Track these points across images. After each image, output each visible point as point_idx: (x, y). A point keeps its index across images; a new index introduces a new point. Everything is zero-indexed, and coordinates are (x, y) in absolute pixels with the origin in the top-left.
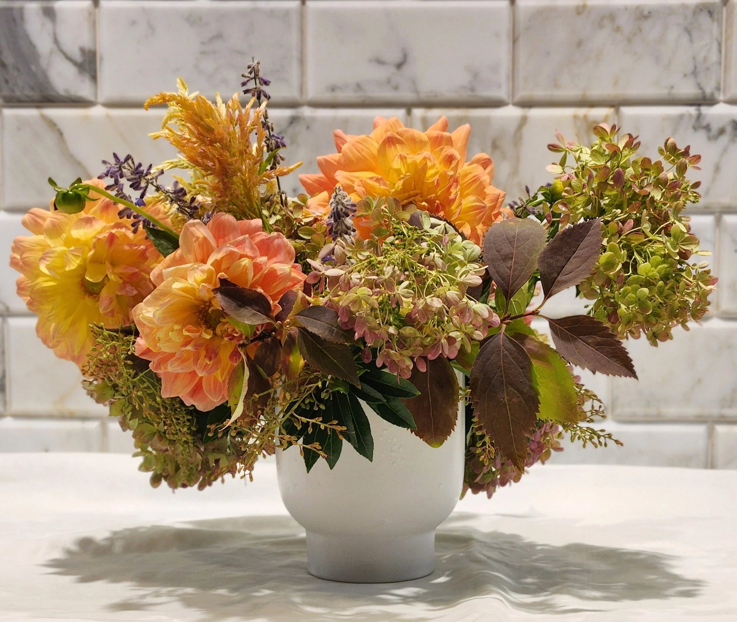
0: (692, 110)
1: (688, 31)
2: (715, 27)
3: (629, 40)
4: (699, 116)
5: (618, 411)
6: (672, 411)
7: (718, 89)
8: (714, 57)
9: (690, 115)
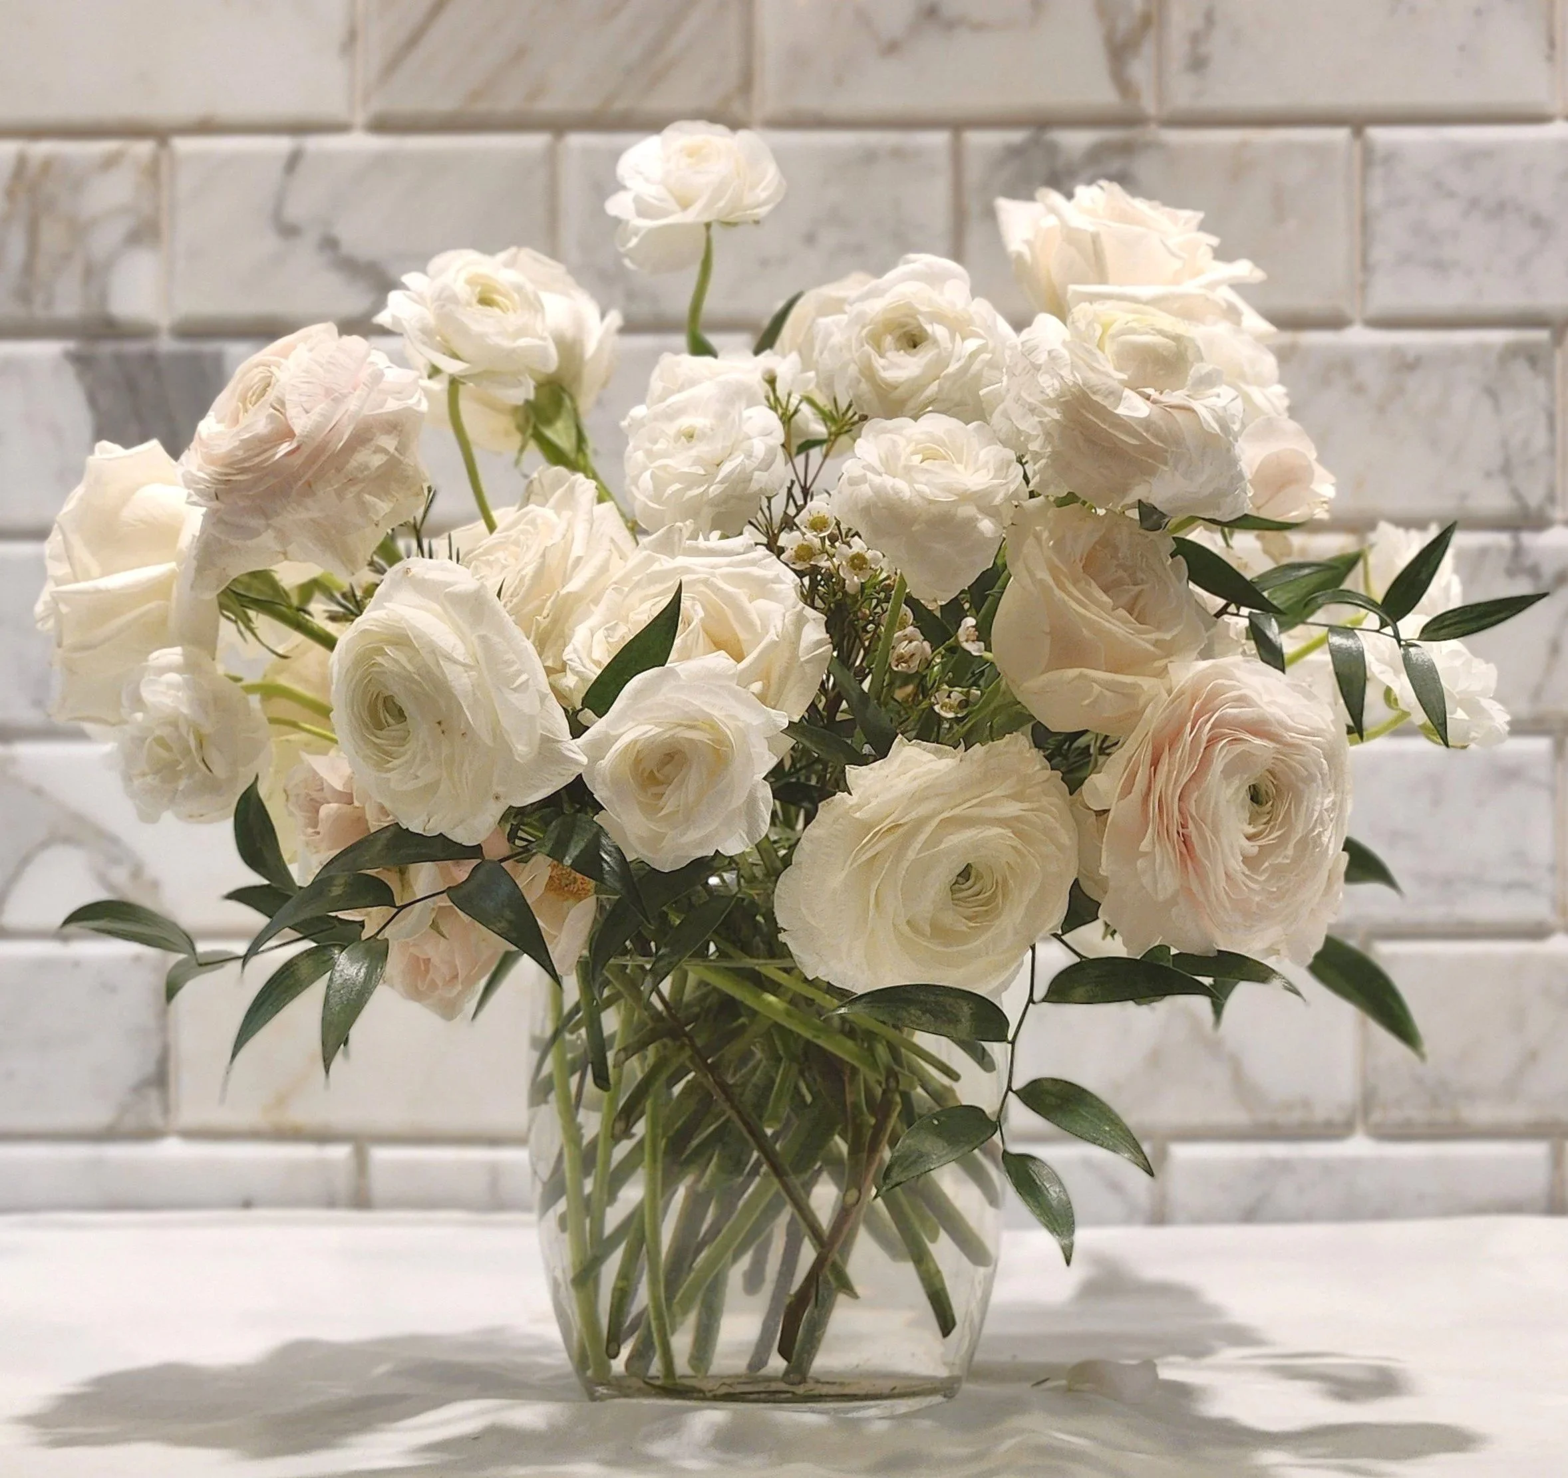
0: (1503, 539)
1: (1491, 392)
2: (1540, 385)
3: (1381, 409)
4: (1518, 551)
5: (1376, 1116)
6: (1482, 1113)
7: (1551, 498)
8: (1540, 440)
9: (1501, 550)
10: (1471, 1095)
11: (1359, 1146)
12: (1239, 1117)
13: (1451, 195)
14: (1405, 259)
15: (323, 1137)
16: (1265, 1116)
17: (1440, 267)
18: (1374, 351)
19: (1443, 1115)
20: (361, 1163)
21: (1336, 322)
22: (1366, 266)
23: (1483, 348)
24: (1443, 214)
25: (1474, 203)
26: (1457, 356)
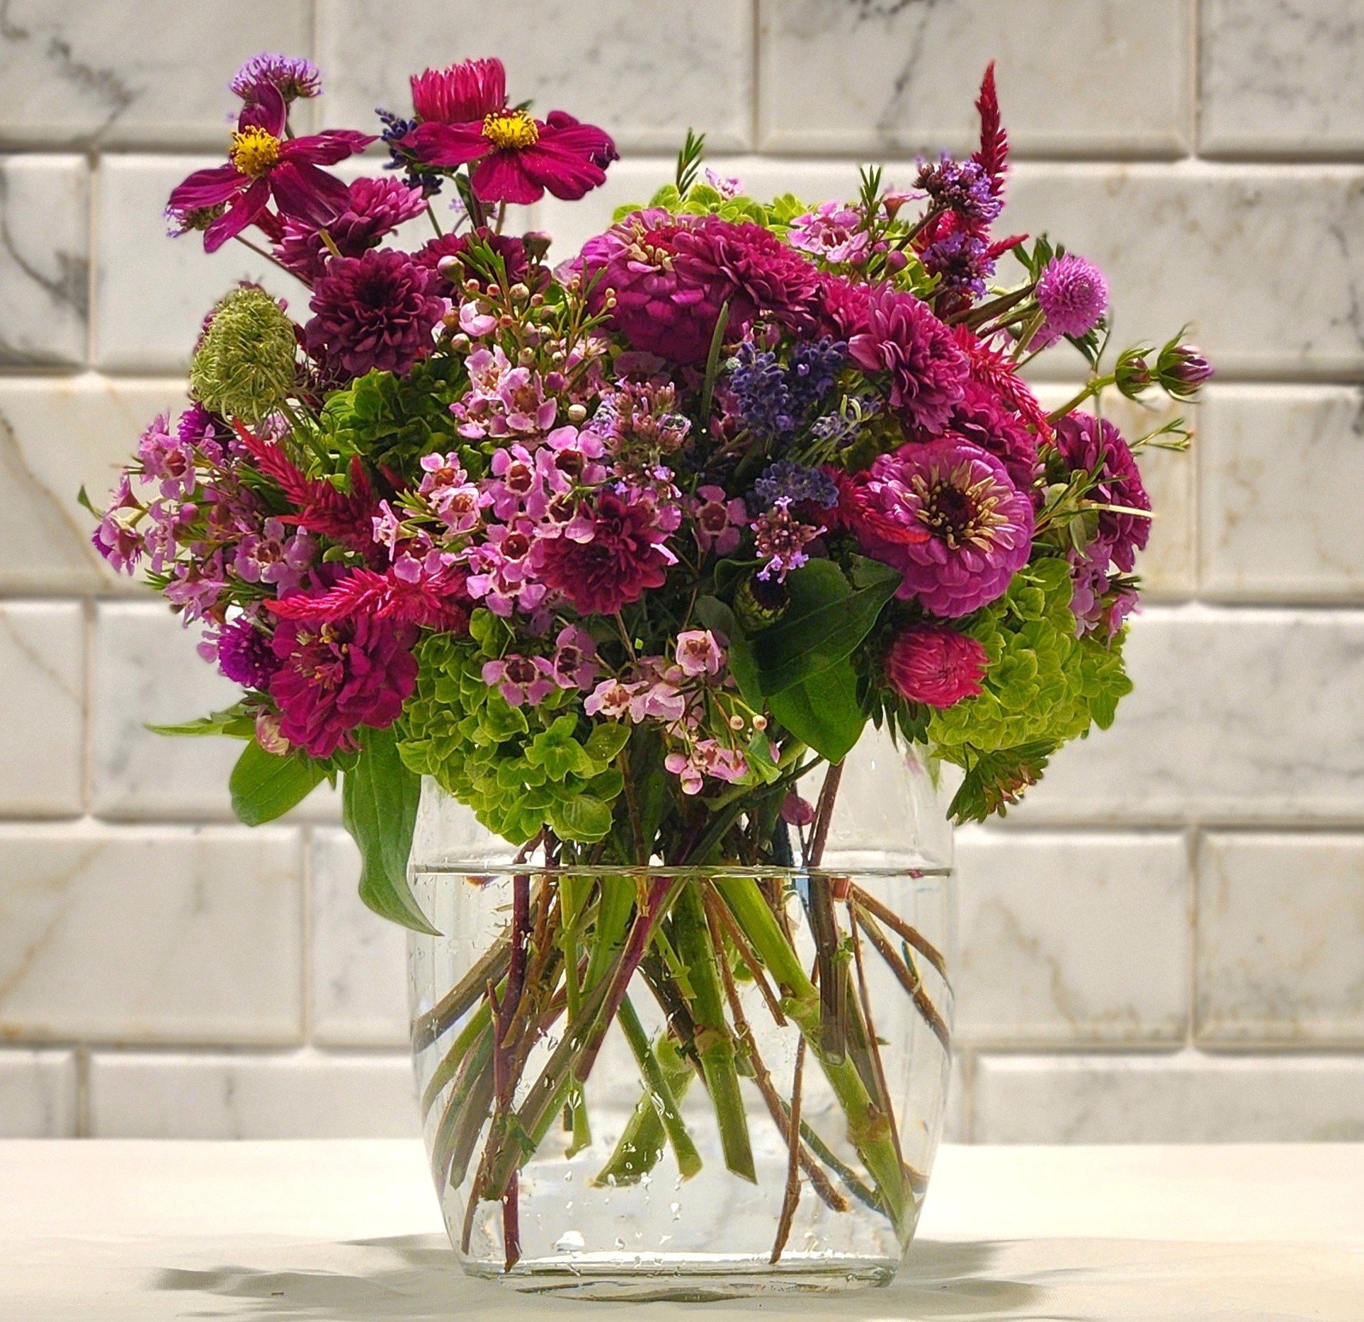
0: (1350, 394)
1: (1338, 233)
3: (1218, 250)
5: (1209, 1027)
6: (1324, 1026)
9: (1347, 405)
10: (1312, 1004)
11: (1189, 1060)
12: (1059, 1029)
13: (1296, 16)
14: (1245, 86)
15: (40, 1042)
16: (1086, 1027)
17: (1284, 94)
18: (1209, 185)
19: (1282, 1027)
20: (82, 1072)
21: (1169, 156)
22: (1201, 93)
23: (1327, 183)
24: (1287, 38)
25: (1321, 25)
26: (1301, 192)
